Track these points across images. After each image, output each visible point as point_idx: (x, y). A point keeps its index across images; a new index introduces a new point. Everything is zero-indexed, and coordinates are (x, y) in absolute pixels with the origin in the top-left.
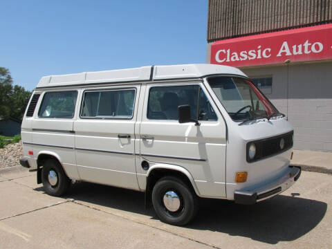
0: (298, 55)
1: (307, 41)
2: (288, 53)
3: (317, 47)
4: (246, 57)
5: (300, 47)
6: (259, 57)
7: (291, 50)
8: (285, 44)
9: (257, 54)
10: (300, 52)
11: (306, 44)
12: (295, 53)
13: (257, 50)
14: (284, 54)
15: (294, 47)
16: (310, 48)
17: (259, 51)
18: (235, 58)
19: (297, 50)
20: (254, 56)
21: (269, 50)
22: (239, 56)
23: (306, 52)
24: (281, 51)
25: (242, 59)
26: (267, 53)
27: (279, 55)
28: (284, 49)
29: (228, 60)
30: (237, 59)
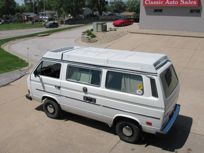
2: (168, 4)
3: (176, 3)
4: (155, 3)
5: (172, 2)
6: (160, 4)
7: (169, 3)
9: (159, 2)
10: (172, 3)
11: (174, 1)
12: (170, 4)
13: (159, 1)
14: (167, 3)
15: (170, 2)
16: (174, 3)
17: (160, 2)
18: (152, 3)
19: (171, 3)
20: (158, 3)
21: (163, 2)
22: (153, 3)
24: (166, 2)
25: (154, 4)
26: (162, 3)
27: (166, 4)
28: (167, 2)
29: (149, 4)
30: (153, 4)
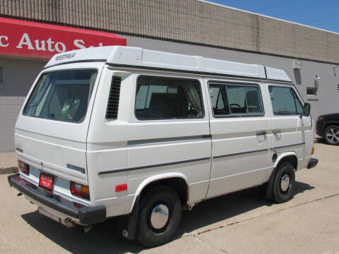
0: (41, 51)
1: (50, 39)
2: (30, 47)
3: (60, 47)
5: (43, 42)
7: (34, 45)
8: (26, 36)
10: (43, 48)
11: (50, 42)
12: (38, 48)
14: (25, 47)
15: (37, 42)
16: (53, 46)
19: (40, 46)
21: (7, 38)
23: (50, 49)
24: (22, 42)
26: (4, 41)
27: (19, 46)
28: (25, 41)
